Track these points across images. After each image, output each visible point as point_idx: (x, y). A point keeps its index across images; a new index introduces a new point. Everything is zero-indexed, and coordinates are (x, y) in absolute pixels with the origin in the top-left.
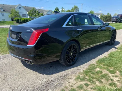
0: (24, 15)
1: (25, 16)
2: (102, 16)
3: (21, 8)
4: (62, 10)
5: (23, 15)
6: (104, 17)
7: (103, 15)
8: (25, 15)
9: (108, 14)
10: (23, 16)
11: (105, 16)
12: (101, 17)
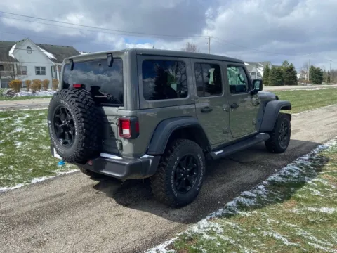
0: (40, 71)
1: (44, 73)
2: (267, 71)
3: (33, 49)
5: (37, 68)
6: (273, 73)
7: (270, 67)
8: (44, 69)
9: (285, 62)
10: (38, 73)
11: (277, 68)
12: (264, 74)
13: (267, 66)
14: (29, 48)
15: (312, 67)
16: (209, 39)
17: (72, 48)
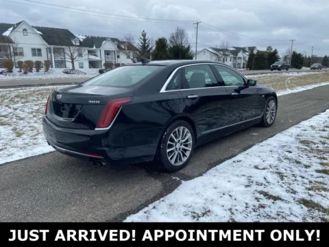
0: (37, 52)
1: (40, 55)
2: (252, 55)
3: (29, 31)
5: (33, 50)
8: (39, 50)
9: (269, 48)
10: (34, 54)
11: (261, 53)
12: (249, 58)
13: (252, 51)
14: (25, 30)
15: (294, 52)
16: (197, 23)
17: (67, 30)
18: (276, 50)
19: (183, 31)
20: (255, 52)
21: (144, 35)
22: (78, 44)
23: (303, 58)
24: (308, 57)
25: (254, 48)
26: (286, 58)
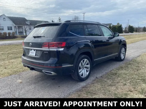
1: (11, 29)
3: (6, 19)
4: (59, 20)
5: (8, 27)
6: (113, 28)
9: (118, 24)
10: (9, 29)
11: (114, 26)
13: (110, 25)
14: (4, 18)
15: (129, 25)
17: (24, 18)
18: (121, 25)
19: (78, 17)
20: (111, 26)
21: (60, 19)
22: (29, 24)
23: (134, 28)
24: (136, 27)
25: (111, 24)
26: (126, 28)
